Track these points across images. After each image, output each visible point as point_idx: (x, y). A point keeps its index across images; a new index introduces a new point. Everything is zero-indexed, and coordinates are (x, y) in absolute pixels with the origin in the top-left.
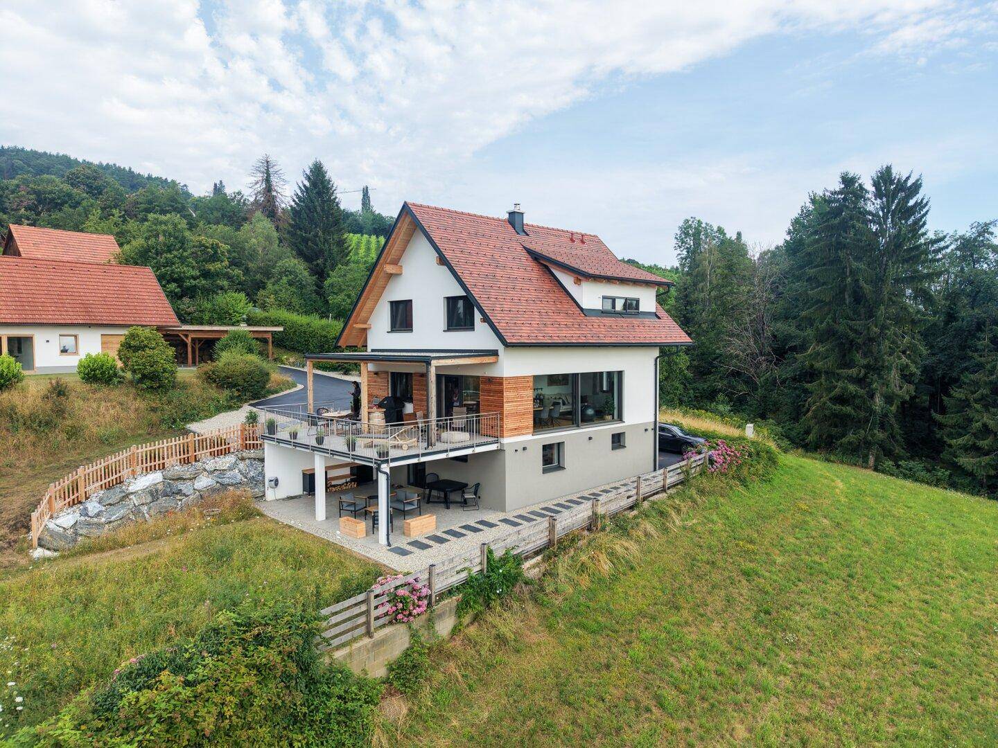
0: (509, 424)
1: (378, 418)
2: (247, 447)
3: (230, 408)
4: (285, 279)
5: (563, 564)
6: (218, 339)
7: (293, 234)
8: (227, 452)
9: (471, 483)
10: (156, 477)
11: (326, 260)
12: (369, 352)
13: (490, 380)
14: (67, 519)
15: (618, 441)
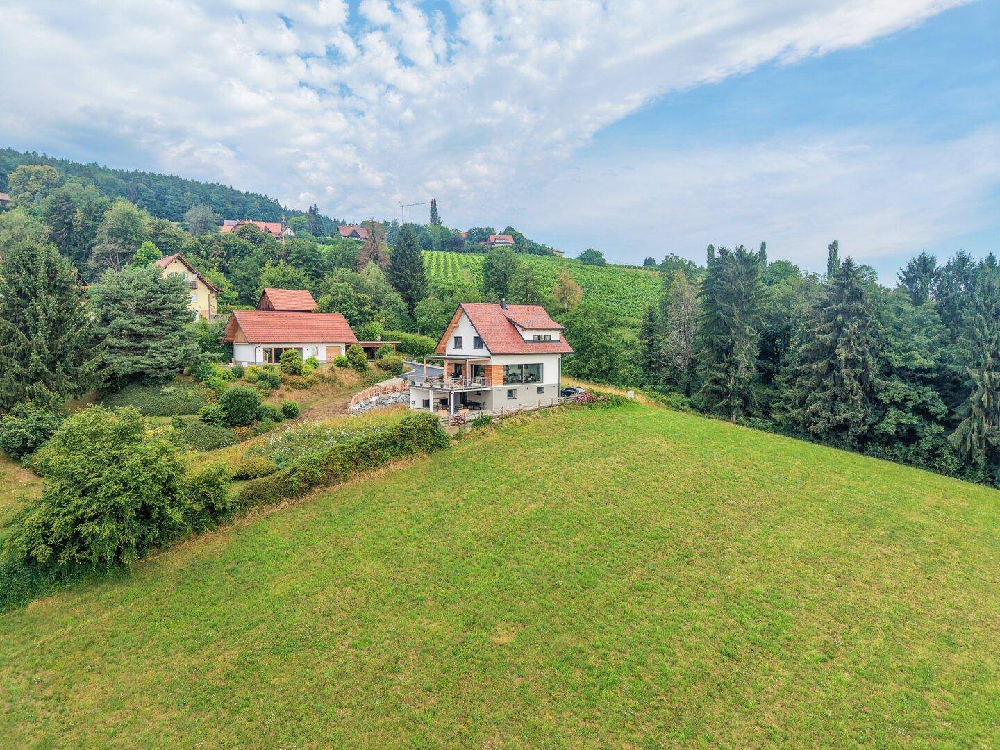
0: (494, 381)
1: (450, 379)
2: (404, 390)
3: (389, 378)
4: (390, 307)
5: (506, 421)
6: (378, 348)
7: (391, 272)
8: (397, 391)
9: (482, 403)
10: (377, 398)
11: (413, 291)
12: (446, 356)
13: (488, 366)
14: (357, 407)
15: (540, 390)
